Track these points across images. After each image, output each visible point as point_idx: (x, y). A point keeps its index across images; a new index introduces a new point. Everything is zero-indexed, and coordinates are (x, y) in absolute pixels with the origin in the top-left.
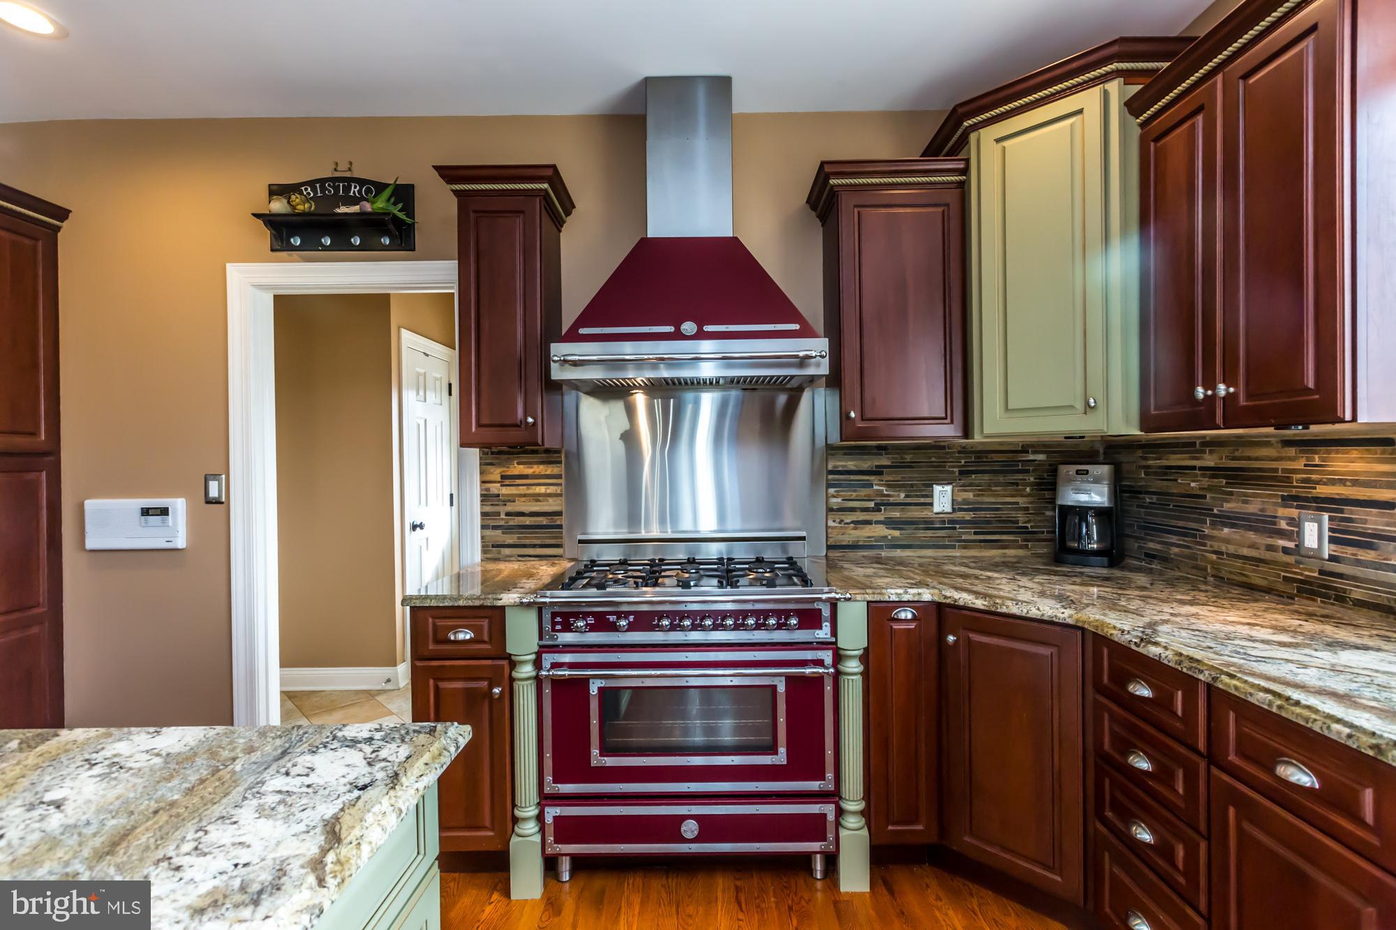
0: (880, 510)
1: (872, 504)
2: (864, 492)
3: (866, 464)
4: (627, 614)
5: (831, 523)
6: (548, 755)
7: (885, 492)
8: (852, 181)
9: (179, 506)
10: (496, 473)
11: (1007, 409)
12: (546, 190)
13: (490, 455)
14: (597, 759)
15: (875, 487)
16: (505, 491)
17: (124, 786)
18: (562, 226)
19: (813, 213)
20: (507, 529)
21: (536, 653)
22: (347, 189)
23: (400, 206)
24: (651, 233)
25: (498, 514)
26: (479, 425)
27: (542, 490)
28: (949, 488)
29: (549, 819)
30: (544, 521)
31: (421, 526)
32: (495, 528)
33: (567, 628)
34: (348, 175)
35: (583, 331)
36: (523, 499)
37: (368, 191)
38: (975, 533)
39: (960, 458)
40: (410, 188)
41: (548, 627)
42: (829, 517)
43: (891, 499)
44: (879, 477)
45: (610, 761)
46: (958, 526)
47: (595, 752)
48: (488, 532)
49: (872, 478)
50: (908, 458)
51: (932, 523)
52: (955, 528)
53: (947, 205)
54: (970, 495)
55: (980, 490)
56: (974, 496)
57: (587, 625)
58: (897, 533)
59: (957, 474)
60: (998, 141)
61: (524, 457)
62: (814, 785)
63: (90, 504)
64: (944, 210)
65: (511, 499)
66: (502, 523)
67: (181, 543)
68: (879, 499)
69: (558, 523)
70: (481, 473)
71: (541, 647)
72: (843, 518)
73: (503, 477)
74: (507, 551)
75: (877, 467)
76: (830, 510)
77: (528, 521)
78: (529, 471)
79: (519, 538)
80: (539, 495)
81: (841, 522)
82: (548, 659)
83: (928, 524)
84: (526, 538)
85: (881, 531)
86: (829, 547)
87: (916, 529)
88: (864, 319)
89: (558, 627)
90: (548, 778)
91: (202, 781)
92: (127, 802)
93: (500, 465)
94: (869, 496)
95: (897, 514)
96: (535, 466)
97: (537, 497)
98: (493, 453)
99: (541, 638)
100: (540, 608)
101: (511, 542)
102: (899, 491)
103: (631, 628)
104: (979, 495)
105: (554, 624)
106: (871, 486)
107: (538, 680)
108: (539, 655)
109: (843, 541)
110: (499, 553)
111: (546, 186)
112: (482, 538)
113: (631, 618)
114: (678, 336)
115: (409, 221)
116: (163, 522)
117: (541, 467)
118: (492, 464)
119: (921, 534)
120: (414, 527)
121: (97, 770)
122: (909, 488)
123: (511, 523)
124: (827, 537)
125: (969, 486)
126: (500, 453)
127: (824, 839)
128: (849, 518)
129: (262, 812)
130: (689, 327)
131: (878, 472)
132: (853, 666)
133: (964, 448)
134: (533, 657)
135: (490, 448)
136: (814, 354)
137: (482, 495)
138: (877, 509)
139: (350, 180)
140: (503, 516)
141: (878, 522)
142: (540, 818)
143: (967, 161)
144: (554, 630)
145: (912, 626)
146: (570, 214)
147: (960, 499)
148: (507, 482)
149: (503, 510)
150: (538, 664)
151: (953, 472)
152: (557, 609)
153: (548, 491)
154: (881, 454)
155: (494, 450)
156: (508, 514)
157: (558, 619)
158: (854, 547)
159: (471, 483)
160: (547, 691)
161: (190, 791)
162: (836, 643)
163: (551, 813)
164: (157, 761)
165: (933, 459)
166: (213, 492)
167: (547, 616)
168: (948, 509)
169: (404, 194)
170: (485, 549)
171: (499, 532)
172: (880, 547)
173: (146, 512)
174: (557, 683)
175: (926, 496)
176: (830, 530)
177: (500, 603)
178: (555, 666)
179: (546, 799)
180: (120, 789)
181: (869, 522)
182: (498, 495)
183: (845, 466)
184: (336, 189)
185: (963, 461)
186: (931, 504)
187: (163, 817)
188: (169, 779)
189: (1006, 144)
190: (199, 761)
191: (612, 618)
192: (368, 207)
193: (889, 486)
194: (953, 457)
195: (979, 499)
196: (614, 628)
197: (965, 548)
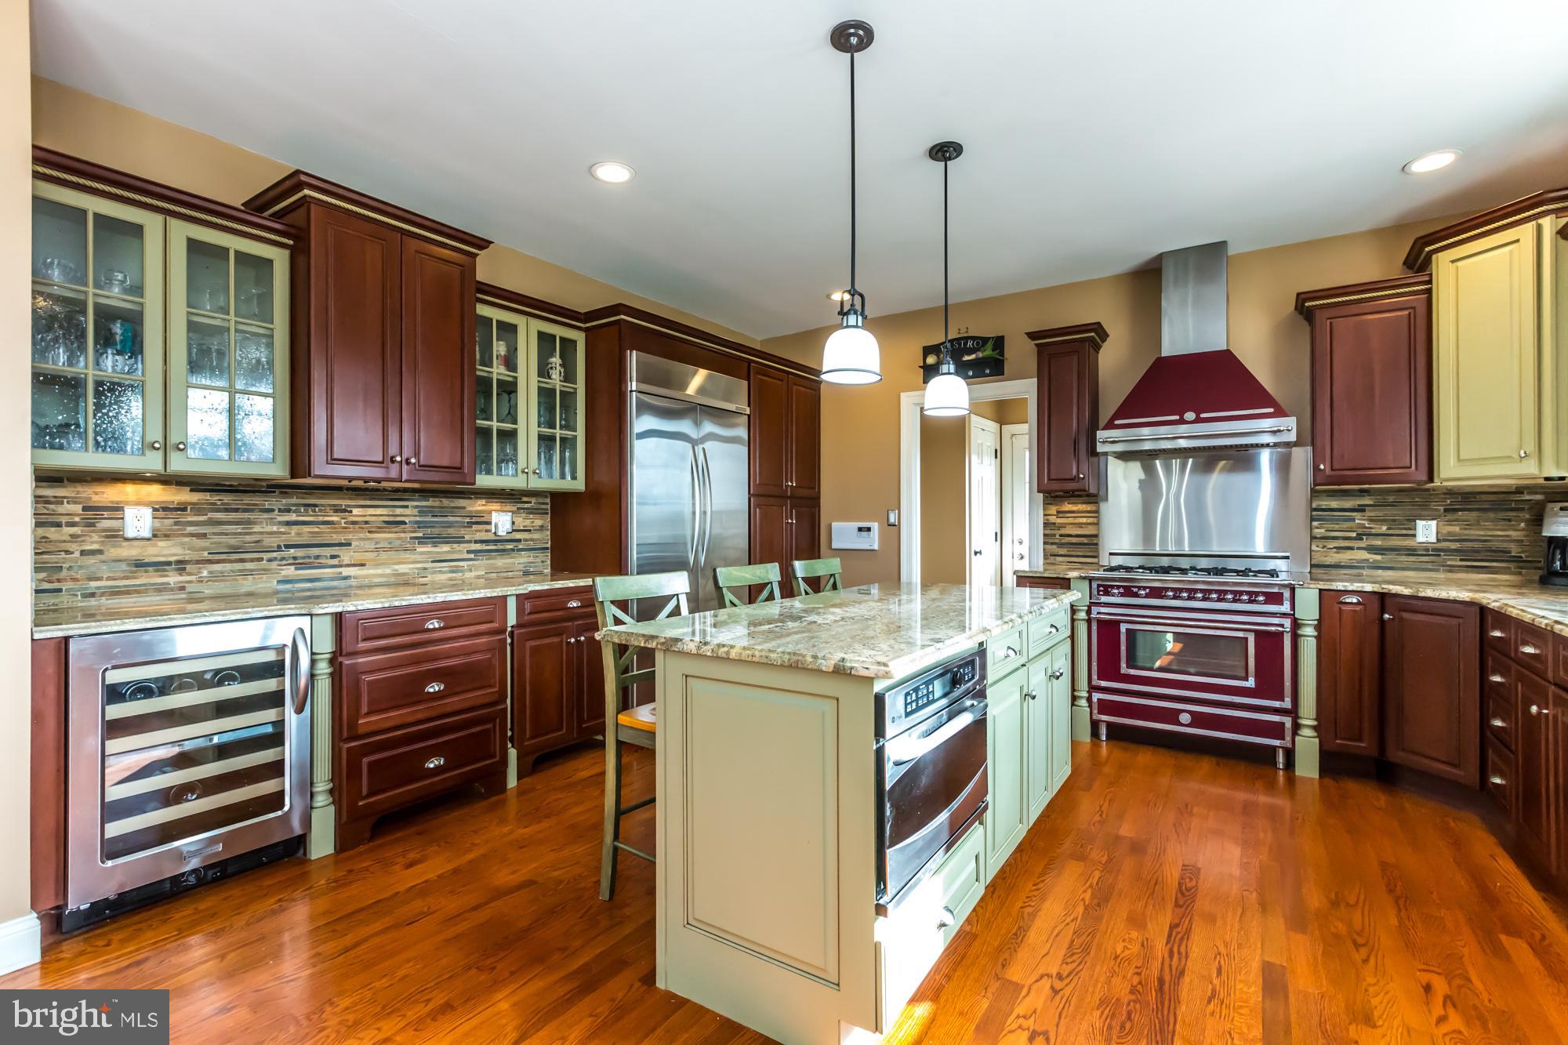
0: (1362, 539)
1: (1354, 535)
2: (1346, 525)
3: (1349, 503)
4: (1145, 588)
5: (1314, 548)
6: (1095, 664)
7: (1367, 525)
8: (1325, 302)
9: (875, 526)
10: (1053, 510)
11: (1459, 460)
12: (1093, 336)
13: (1049, 498)
14: (1124, 669)
15: (1357, 521)
16: (1059, 521)
18: (1099, 349)
19: (1301, 317)
20: (1061, 545)
21: (1088, 606)
22: (966, 344)
23: (998, 351)
24: (1164, 354)
25: (1055, 535)
26: (1049, 479)
27: (1084, 520)
28: (1433, 523)
29: (1095, 699)
30: (1085, 540)
31: (980, 552)
32: (1052, 544)
33: (1107, 593)
34: (966, 335)
35: (1117, 422)
36: (1071, 526)
37: (978, 343)
38: (1461, 560)
39: (1445, 498)
40: (1002, 338)
41: (1095, 592)
42: (1313, 543)
43: (1373, 531)
44: (1360, 514)
45: (1133, 672)
46: (1442, 554)
47: (1123, 665)
48: (1048, 547)
49: (1355, 514)
50: (1391, 499)
51: (1415, 550)
52: (1439, 555)
53: (1414, 308)
54: (1457, 529)
55: (1467, 525)
56: (1461, 529)
57: (1119, 593)
58: (1379, 557)
59: (1442, 511)
60: (1453, 262)
61: (1073, 500)
62: (1277, 704)
63: (834, 524)
64: (1410, 313)
65: (1063, 526)
66: (1057, 541)
67: (876, 547)
68: (1360, 531)
69: (1095, 542)
70: (1044, 509)
71: (1090, 603)
72: (1325, 544)
73: (1058, 512)
74: (1060, 559)
75: (1359, 505)
76: (1313, 538)
77: (1074, 540)
78: (1075, 508)
79: (1068, 551)
80: (1082, 524)
81: (1324, 547)
82: (1095, 610)
83: (1411, 551)
84: (1073, 551)
85: (1364, 555)
86: (1312, 566)
87: (1397, 555)
88: (1335, 398)
89: (1101, 593)
90: (1095, 677)
93: (1057, 505)
94: (1351, 528)
95: (1379, 543)
96: (1080, 505)
97: (1080, 525)
98: (1051, 497)
99: (1090, 599)
100: (1091, 580)
101: (1062, 553)
102: (1382, 525)
103: (1147, 596)
104: (1466, 529)
105: (1099, 591)
106: (1354, 520)
107: (1089, 621)
108: (1089, 607)
109: (1325, 561)
110: (1055, 560)
111: (1093, 334)
112: (1044, 550)
113: (1148, 590)
114: (1182, 421)
115: (1001, 358)
116: (869, 535)
117: (1084, 506)
118: (1051, 504)
119: (1403, 558)
120: (976, 553)
122: (1392, 522)
123: (1063, 541)
124: (1311, 558)
125: (1454, 521)
126: (1057, 497)
127: (1283, 739)
128: (1332, 544)
130: (1190, 416)
131: (1361, 509)
132: (1309, 631)
133: (1450, 490)
134: (1086, 608)
135: (1050, 494)
136: (1282, 429)
137: (1044, 523)
138: (1359, 537)
139: (967, 338)
140: (1057, 536)
141: (1358, 548)
142: (1089, 699)
143: (1431, 275)
144: (1099, 594)
145: (1358, 608)
146: (1106, 340)
147: (1444, 531)
148: (1060, 515)
149: (1058, 533)
150: (1089, 612)
151: (1439, 510)
152: (1100, 583)
153: (1088, 521)
154: (1364, 496)
155: (1052, 495)
156: (1061, 535)
157: (1101, 589)
158: (1337, 566)
159: (1038, 515)
160: (1094, 627)
162: (1294, 615)
163: (1096, 696)
165: (1417, 500)
166: (892, 520)
167: (1095, 585)
168: (1433, 539)
169: (999, 342)
170: (1046, 557)
171: (1054, 547)
172: (1363, 568)
173: (860, 529)
174: (1100, 622)
175: (1410, 529)
176: (1313, 553)
177: (1067, 577)
178: (1098, 613)
179: (1092, 688)
181: (1351, 548)
182: (1055, 524)
183: (1329, 505)
184: (960, 345)
185: (1449, 501)
186: (1414, 536)
189: (1460, 264)
191: (1135, 590)
192: (980, 355)
193: (1371, 520)
194: (1438, 498)
195: (1466, 532)
196: (1136, 595)
197: (1450, 571)
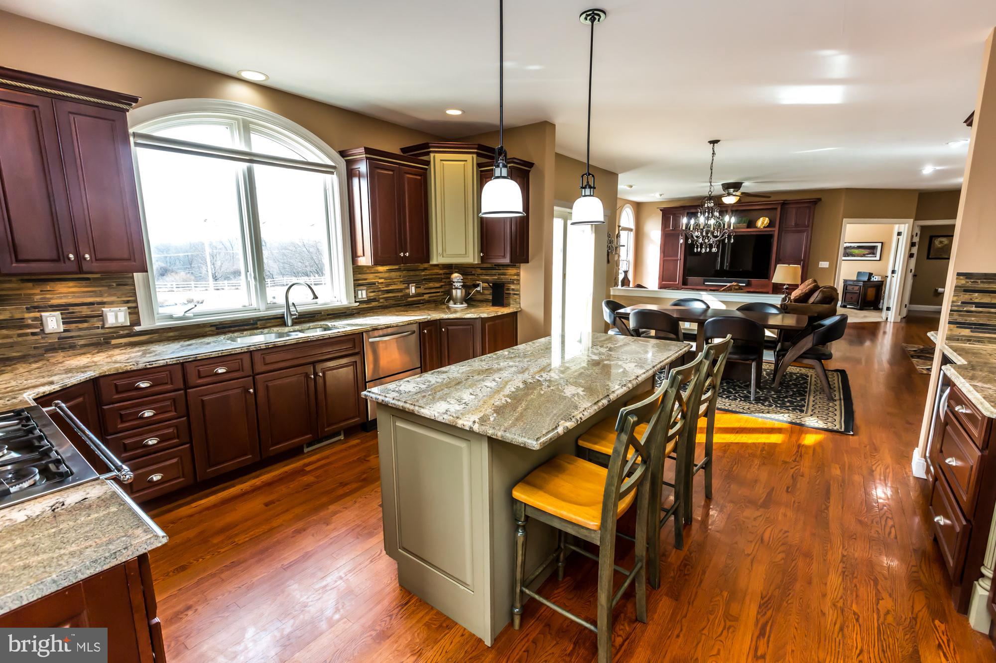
17: (457, 395)
91: (439, 391)
92: (456, 391)
121: (464, 401)
129: (430, 382)
161: (442, 390)
164: (448, 400)
180: (458, 394)
187: (449, 386)
188: (446, 394)
190: (438, 397)
